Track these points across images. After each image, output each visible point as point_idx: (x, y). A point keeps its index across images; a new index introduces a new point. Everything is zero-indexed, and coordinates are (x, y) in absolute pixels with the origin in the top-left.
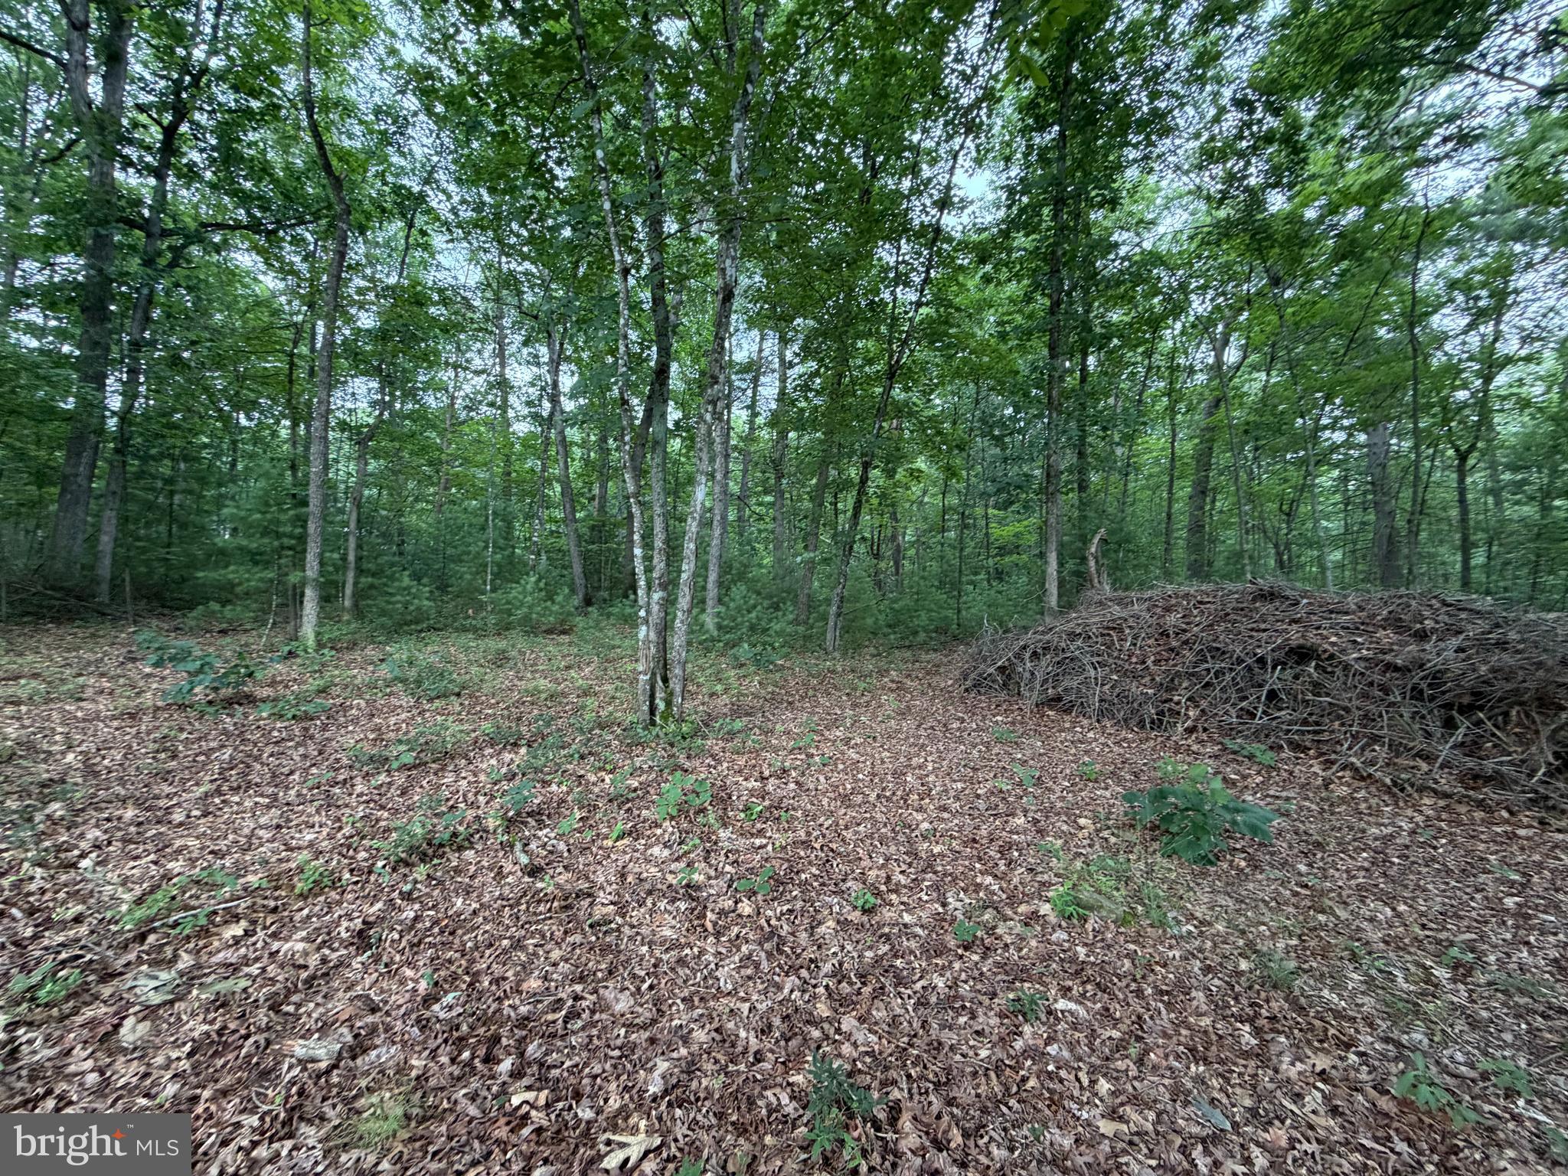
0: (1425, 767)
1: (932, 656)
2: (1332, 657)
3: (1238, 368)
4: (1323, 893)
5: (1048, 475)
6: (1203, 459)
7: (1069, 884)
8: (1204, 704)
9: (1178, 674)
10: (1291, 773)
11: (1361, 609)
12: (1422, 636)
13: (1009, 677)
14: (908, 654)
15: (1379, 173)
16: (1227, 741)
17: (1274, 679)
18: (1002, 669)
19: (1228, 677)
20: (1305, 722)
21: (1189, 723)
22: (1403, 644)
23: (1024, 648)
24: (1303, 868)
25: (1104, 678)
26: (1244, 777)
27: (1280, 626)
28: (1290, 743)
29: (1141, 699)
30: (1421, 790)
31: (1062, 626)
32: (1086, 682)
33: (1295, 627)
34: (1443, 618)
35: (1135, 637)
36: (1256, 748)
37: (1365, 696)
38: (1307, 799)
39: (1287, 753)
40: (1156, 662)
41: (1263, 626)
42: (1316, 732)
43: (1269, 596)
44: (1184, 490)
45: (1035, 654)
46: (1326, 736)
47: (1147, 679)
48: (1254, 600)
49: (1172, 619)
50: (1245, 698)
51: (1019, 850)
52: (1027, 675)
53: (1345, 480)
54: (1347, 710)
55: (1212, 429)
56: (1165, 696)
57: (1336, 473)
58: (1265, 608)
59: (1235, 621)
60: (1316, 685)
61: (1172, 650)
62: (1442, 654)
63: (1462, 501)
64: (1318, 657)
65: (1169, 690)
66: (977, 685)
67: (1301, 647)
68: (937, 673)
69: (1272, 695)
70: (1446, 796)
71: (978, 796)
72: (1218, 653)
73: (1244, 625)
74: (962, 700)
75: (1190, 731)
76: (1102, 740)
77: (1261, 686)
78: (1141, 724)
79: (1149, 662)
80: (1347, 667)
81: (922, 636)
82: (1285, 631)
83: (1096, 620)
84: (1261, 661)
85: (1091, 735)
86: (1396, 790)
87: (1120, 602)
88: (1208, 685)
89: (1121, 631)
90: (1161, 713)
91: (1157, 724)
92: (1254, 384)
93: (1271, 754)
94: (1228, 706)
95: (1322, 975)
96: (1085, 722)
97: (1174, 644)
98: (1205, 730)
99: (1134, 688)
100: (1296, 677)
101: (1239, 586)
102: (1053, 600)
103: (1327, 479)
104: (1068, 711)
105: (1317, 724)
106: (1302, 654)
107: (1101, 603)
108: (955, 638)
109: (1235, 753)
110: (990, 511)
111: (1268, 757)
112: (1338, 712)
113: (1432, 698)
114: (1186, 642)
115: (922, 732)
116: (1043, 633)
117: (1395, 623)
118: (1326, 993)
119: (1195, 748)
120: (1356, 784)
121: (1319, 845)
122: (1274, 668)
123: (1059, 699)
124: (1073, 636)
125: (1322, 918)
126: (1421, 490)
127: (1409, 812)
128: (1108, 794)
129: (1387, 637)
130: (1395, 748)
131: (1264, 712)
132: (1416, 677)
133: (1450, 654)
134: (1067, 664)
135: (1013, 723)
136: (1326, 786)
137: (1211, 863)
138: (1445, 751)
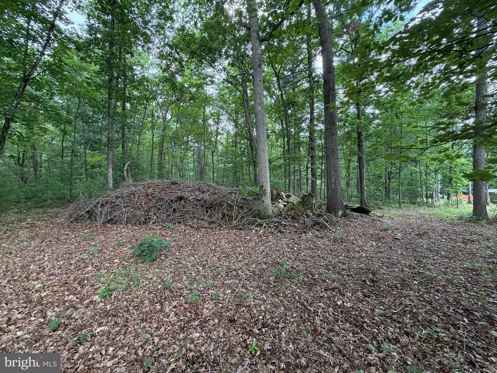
0: (203, 222)
1: (55, 209)
2: (187, 198)
3: (170, 120)
4: (181, 259)
5: (108, 140)
6: (161, 144)
7: (107, 285)
8: (158, 214)
9: (151, 207)
10: (178, 230)
11: (193, 186)
12: (203, 192)
13: (92, 214)
14: (41, 210)
15: (199, 82)
16: (163, 225)
17: (174, 206)
18: (88, 212)
19: (164, 206)
20: (181, 216)
21: (154, 221)
22: (200, 194)
23: (98, 203)
24: (177, 254)
25: (128, 211)
26: (167, 233)
27: (176, 191)
28: (178, 222)
29: (140, 216)
30: (202, 227)
31: (113, 194)
32: (122, 213)
33: (180, 191)
34: (207, 188)
35: (139, 196)
36: (170, 225)
37: (193, 207)
38: (181, 235)
39: (177, 225)
40: (145, 204)
41: (173, 191)
42: (183, 218)
43: (174, 183)
44: (156, 152)
45: (102, 205)
46: (185, 219)
47: (142, 209)
48: (171, 184)
49: (150, 191)
50: (168, 211)
51: (87, 280)
52: (99, 213)
53: (194, 155)
54: (189, 211)
55: (164, 136)
56: (147, 214)
57: (192, 153)
58: (173, 187)
59: (166, 190)
60: (184, 206)
61: (150, 200)
62: (206, 196)
63: (213, 162)
64: (184, 199)
65: (148, 212)
66: (76, 220)
67: (181, 196)
68: (57, 217)
69: (174, 210)
70: (206, 228)
71: (71, 264)
72: (161, 199)
73: (168, 191)
74: (69, 226)
75: (154, 223)
76: (127, 231)
77: (172, 208)
78: (140, 224)
79: (143, 204)
80: (190, 201)
81: (49, 201)
82: (178, 193)
83: (125, 192)
84: (172, 201)
85: (123, 230)
86: (198, 229)
87: (135, 186)
88: (159, 209)
89: (134, 195)
90: (146, 219)
91: (145, 223)
92: (174, 126)
93: (173, 226)
94: (164, 214)
95: (178, 280)
96: (121, 226)
97: (150, 198)
98: (158, 222)
99: (138, 213)
100: (179, 205)
101: (168, 181)
102: (111, 186)
103: (190, 154)
104: (115, 223)
105: (184, 216)
106: (181, 198)
107: (128, 186)
108: (69, 201)
109: (165, 227)
110: (87, 151)
111: (172, 227)
112: (187, 212)
113: (205, 206)
114: (154, 197)
115: (44, 244)
116: (106, 197)
117: (199, 190)
118: (178, 285)
119: (155, 228)
120: (191, 229)
121: (182, 247)
122: (175, 203)
123: (112, 220)
124: (117, 197)
125: (179, 265)
126: (205, 159)
127: (200, 233)
128: (126, 249)
129: (197, 193)
130: (198, 219)
131: (173, 215)
132: (202, 202)
133: (208, 196)
134: (115, 207)
135: (93, 232)
136: (185, 231)
137: (155, 260)
138: (206, 218)
